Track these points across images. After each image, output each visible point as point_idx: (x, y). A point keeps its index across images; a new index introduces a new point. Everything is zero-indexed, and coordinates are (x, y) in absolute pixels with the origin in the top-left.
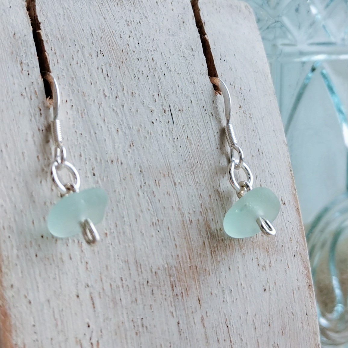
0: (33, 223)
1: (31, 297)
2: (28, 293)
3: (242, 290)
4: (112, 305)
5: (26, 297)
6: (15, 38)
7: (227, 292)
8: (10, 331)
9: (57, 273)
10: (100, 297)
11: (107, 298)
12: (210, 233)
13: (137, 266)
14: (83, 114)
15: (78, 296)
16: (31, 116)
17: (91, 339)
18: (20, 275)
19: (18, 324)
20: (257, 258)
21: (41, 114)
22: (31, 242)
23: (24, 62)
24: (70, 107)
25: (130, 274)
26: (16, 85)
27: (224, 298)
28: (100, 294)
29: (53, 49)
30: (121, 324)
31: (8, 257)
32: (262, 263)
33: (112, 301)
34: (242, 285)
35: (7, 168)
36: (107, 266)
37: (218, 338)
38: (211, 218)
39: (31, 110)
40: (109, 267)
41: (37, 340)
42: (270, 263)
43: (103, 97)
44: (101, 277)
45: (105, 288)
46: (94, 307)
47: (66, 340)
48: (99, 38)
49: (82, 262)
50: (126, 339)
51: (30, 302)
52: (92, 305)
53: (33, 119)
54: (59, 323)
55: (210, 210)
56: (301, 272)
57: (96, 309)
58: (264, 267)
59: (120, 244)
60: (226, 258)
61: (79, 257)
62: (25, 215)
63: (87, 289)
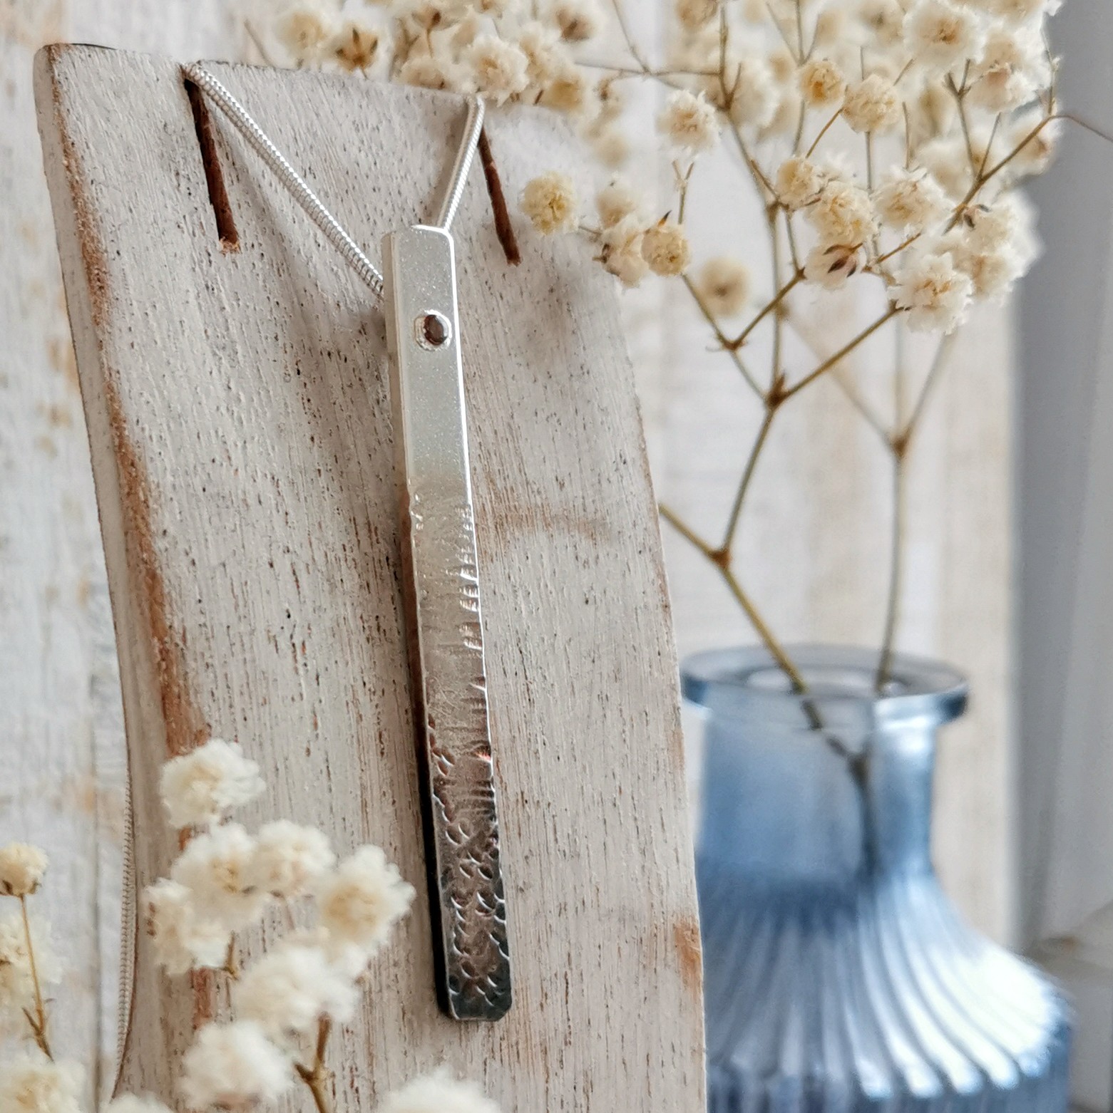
0: (199, 437)
1: (194, 554)
2: (190, 548)
3: (547, 596)
4: (327, 587)
5: (187, 554)
6: (167, 132)
7: (520, 593)
8: (162, 605)
9: (238, 523)
10: (309, 573)
11: (320, 575)
12: (495, 494)
13: (370, 531)
14: (281, 270)
15: (271, 565)
16: (195, 263)
17: (291, 637)
18: (178, 517)
19: (174, 595)
20: (575, 546)
21: (210, 262)
22: (195, 467)
23: (182, 173)
24: (259, 256)
25: (359, 541)
26: (170, 210)
27: (516, 603)
28: (307, 565)
29: (230, 157)
30: (342, 621)
31: (158, 486)
32: (582, 556)
33: (328, 580)
34: (547, 586)
35: (156, 343)
36: (320, 524)
37: (504, 669)
38: (496, 468)
39: (194, 254)
40: (323, 525)
41: (205, 625)
42: (598, 557)
43: (314, 247)
44: (309, 538)
45: (316, 558)
46: (298, 587)
47: (252, 632)
48: (308, 148)
49: (278, 511)
50: (350, 646)
51: (193, 563)
52: (295, 583)
53: (197, 269)
54: (241, 603)
55: (495, 454)
56: (650, 580)
57: (300, 589)
58: (586, 562)
59: (342, 490)
60: (521, 537)
61: (273, 502)
62: (186, 422)
63: (287, 555)
